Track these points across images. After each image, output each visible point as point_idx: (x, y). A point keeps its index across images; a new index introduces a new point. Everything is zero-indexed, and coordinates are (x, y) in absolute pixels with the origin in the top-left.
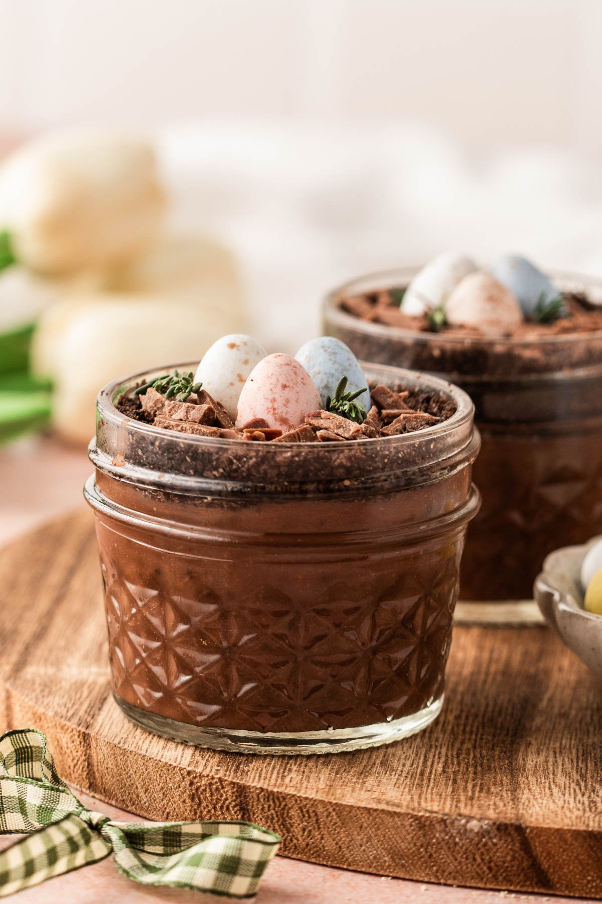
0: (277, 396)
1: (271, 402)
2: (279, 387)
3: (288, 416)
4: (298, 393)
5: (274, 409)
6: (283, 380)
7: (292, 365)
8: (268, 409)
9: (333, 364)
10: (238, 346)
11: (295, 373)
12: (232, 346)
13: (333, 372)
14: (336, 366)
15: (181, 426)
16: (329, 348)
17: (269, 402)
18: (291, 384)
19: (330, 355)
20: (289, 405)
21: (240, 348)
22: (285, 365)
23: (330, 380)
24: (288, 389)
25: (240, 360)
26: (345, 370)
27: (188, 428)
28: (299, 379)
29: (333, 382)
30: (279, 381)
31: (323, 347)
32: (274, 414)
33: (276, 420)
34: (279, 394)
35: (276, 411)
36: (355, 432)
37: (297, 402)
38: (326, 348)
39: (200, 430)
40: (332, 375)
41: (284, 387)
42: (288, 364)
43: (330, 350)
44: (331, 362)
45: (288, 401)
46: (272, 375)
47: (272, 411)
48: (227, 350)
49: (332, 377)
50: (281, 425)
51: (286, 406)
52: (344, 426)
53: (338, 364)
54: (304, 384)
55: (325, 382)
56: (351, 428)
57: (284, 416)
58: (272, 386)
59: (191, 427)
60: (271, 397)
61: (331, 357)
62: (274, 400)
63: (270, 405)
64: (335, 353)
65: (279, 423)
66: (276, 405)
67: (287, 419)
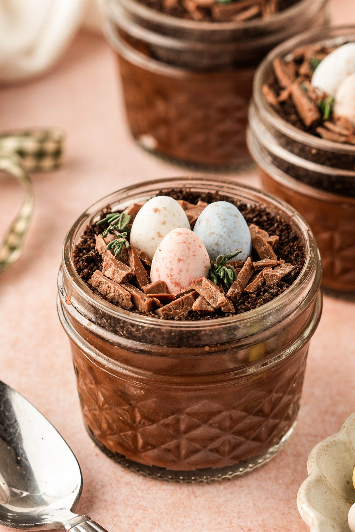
0: (174, 267)
1: (170, 270)
2: (176, 260)
3: (180, 281)
4: (188, 264)
5: (171, 276)
6: (179, 256)
7: (187, 242)
8: (168, 275)
9: (223, 228)
10: (160, 211)
11: (189, 248)
12: (156, 210)
13: (222, 234)
14: (225, 229)
15: (108, 284)
16: (222, 215)
17: (168, 270)
18: (185, 259)
19: (221, 221)
20: (182, 273)
21: (161, 213)
22: (182, 243)
23: (220, 240)
24: (182, 262)
25: (160, 222)
26: (231, 232)
27: (112, 287)
28: (191, 252)
29: (221, 241)
30: (176, 256)
31: (217, 214)
32: (171, 279)
33: (172, 283)
34: (176, 266)
35: (172, 278)
36: (221, 303)
37: (187, 271)
38: (220, 216)
39: (119, 291)
40: (221, 236)
41: (180, 260)
42: (185, 242)
43: (222, 217)
44: (222, 227)
45: (181, 271)
46: (172, 250)
47: (170, 277)
48: (152, 213)
49: (221, 238)
50: (175, 286)
51: (179, 274)
52: (215, 297)
53: (227, 228)
54: (195, 256)
55: (216, 241)
56: (219, 299)
57: (178, 281)
58: (171, 259)
59: (114, 287)
60: (170, 267)
61: (221, 222)
62: (172, 269)
63: (169, 273)
64: (225, 219)
65: (174, 285)
66: (172, 274)
67: (179, 283)
